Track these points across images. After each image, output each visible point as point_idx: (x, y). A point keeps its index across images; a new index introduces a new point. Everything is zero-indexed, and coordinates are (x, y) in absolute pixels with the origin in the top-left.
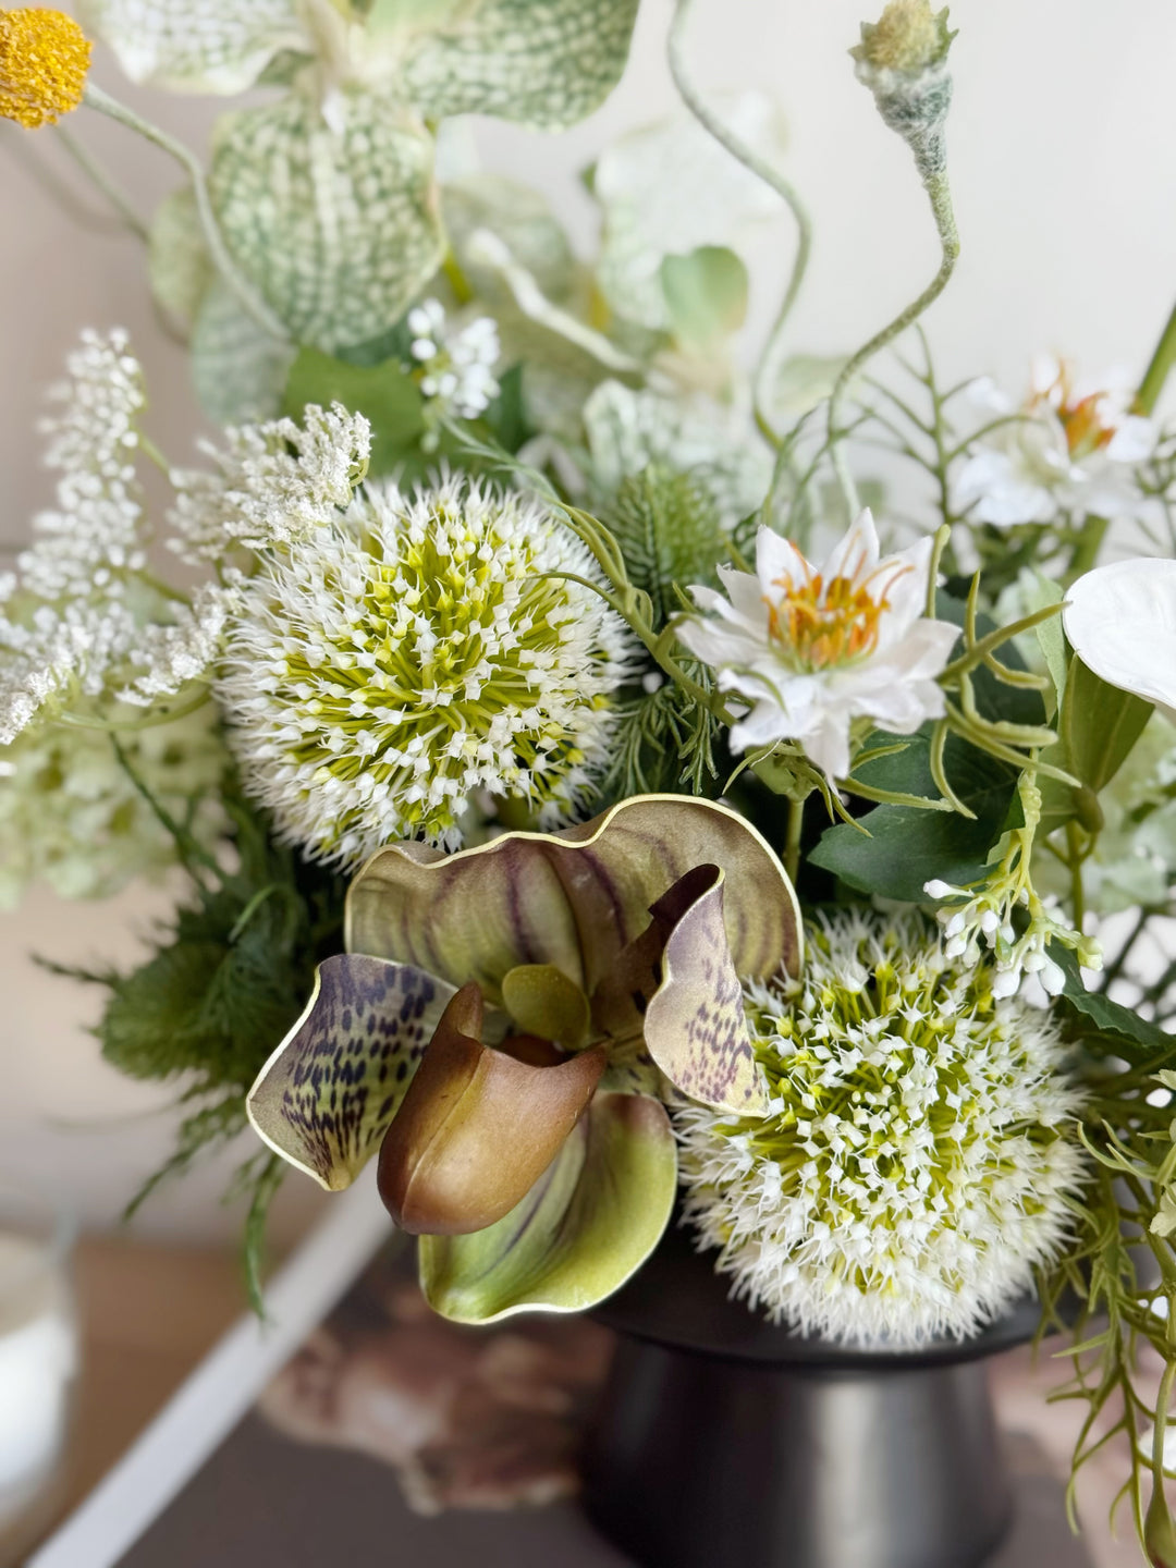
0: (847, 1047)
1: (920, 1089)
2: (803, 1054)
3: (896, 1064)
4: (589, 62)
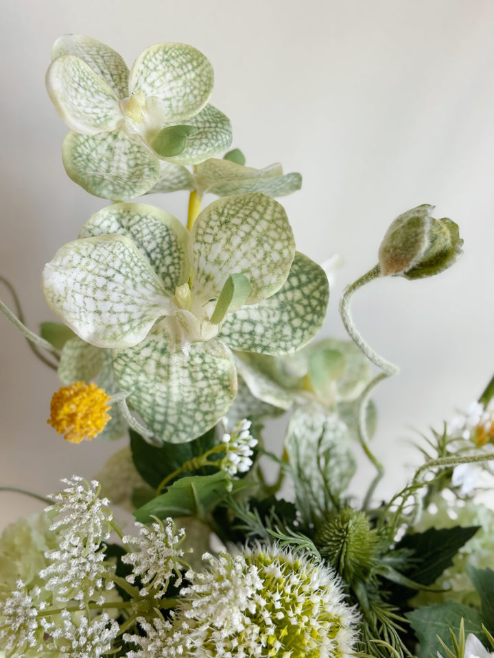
4: (300, 309)
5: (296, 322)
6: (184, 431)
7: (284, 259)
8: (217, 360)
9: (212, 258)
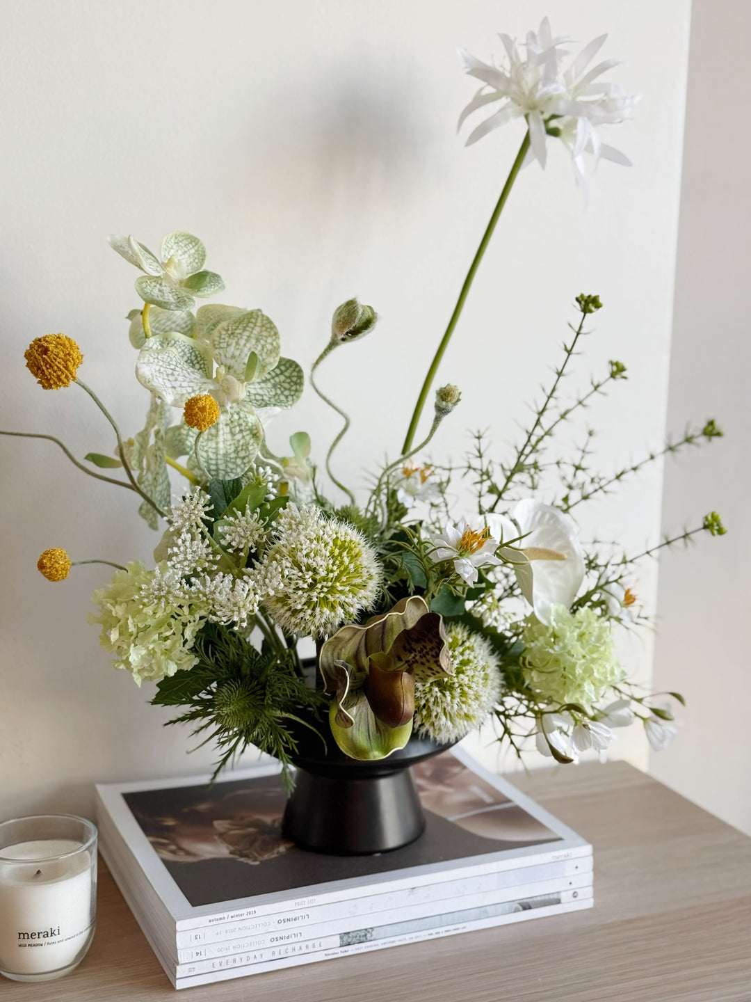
4: (287, 386)
5: (286, 393)
6: (232, 472)
7: (275, 347)
8: (248, 415)
9: (229, 355)
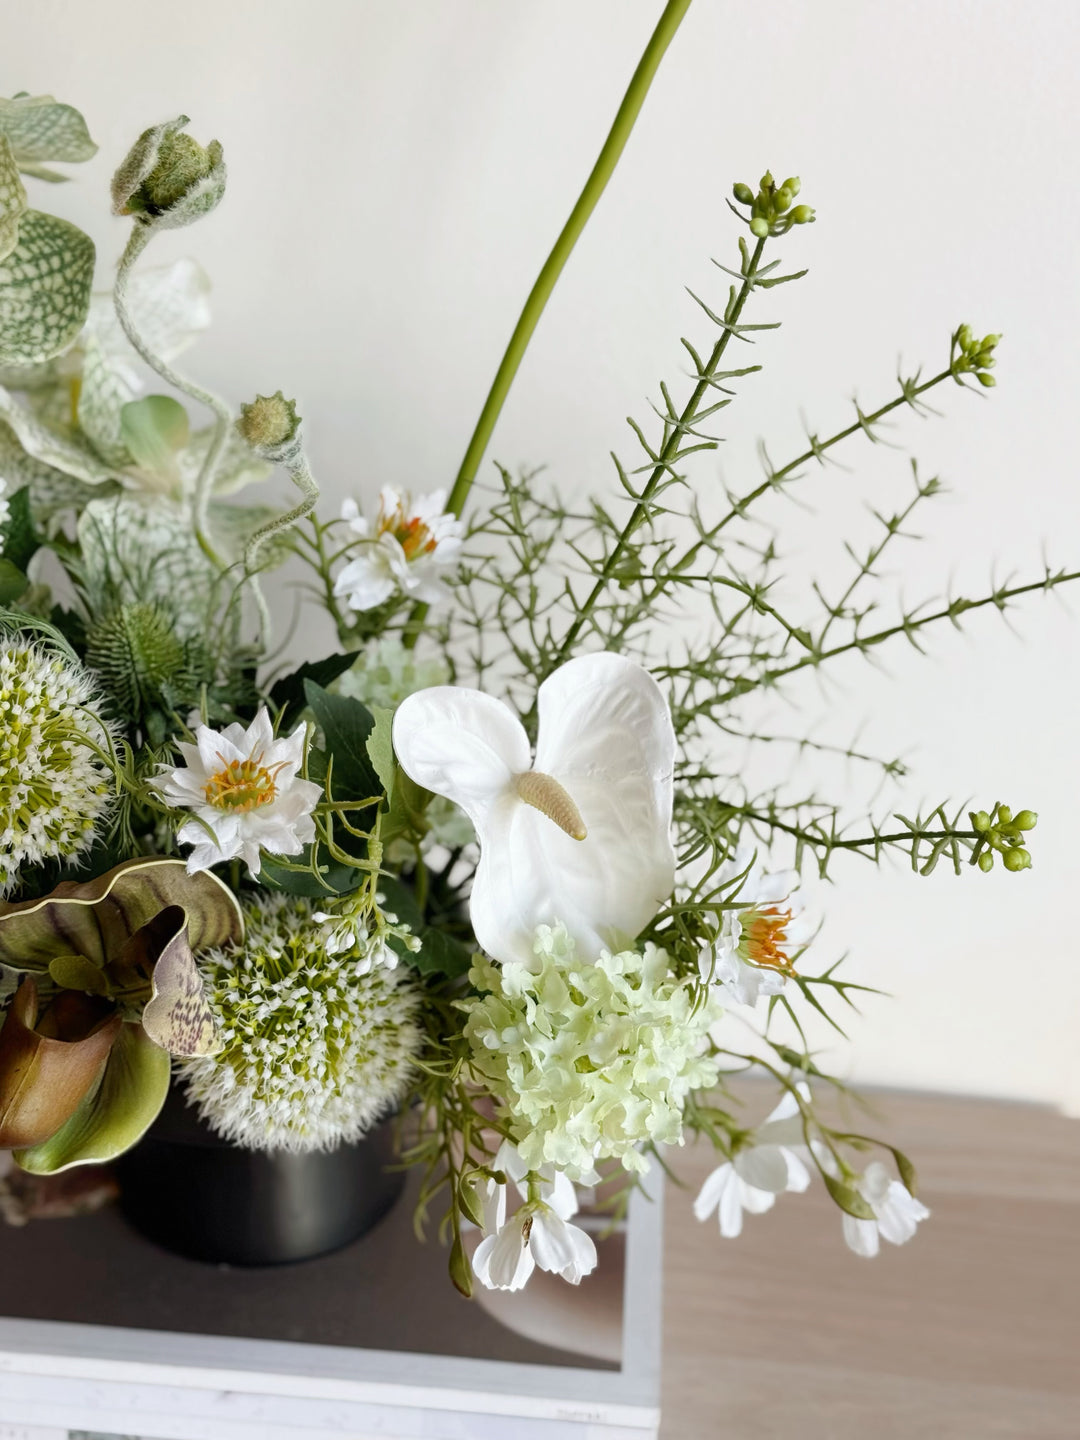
0: (271, 995)
1: (318, 1018)
2: (245, 1002)
3: (301, 1006)
